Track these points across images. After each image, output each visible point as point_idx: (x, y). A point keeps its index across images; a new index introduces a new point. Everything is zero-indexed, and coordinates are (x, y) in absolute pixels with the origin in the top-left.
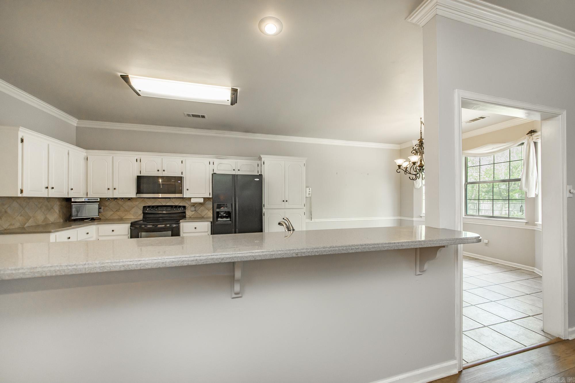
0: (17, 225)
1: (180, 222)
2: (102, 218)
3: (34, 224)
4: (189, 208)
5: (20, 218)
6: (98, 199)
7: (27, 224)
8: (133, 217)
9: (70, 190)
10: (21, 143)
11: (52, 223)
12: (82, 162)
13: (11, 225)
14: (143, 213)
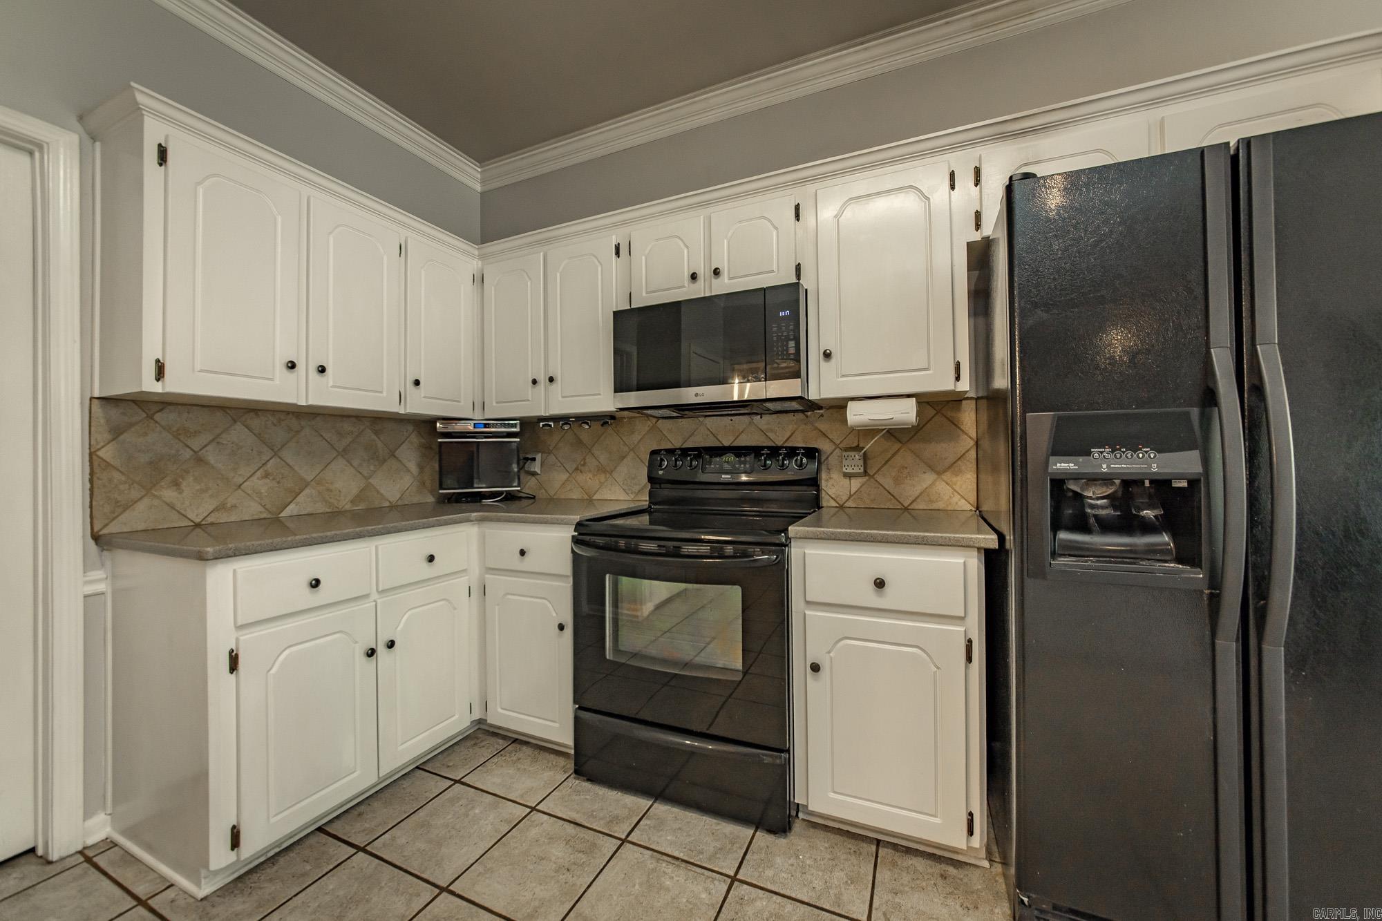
0: (251, 509)
1: (787, 538)
2: (541, 494)
3: (320, 508)
4: (833, 460)
5: (258, 483)
6: (514, 426)
7: (292, 506)
8: (622, 496)
9: (410, 384)
10: (161, 165)
11: (392, 507)
12: (466, 288)
13: (221, 508)
14: (651, 479)
